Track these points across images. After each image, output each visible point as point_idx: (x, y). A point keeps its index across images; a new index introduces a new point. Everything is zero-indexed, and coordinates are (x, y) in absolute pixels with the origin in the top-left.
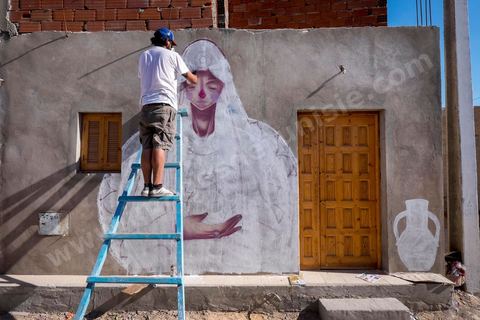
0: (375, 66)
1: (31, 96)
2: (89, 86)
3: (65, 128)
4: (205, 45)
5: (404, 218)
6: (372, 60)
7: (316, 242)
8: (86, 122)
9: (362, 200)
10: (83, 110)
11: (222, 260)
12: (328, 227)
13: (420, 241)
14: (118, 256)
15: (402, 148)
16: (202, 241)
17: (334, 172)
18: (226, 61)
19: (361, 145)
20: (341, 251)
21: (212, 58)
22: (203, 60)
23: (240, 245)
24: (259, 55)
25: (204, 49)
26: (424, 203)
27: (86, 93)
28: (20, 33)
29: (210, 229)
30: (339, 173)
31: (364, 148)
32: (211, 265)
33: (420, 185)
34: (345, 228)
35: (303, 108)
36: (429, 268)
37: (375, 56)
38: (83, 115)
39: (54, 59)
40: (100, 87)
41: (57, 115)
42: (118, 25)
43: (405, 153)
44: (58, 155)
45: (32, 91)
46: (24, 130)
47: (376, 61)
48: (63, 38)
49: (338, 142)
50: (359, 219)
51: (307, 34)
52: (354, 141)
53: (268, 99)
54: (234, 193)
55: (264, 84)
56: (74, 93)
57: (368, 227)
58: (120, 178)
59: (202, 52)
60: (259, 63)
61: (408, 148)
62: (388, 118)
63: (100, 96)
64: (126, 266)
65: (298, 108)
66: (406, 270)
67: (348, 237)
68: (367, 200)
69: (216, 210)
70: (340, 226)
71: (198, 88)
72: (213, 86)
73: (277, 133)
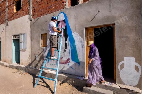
0: (111, 8)
2: (42, 28)
5: (123, 64)
13: (131, 74)
15: (123, 37)
16: (62, 64)
24: (74, 13)
26: (133, 59)
28: (33, 19)
29: (63, 61)
33: (131, 51)
35: (86, 27)
36: (135, 85)
37: (111, 4)
38: (42, 35)
40: (44, 28)
41: (38, 35)
42: (47, 13)
43: (124, 39)
45: (34, 31)
46: (34, 39)
47: (112, 6)
48: (38, 19)
51: (87, 3)
56: (40, 30)
60: (74, 15)
61: (126, 37)
63: (44, 30)
66: (123, 84)
69: (65, 56)
71: (61, 25)
72: (64, 24)
73: (79, 35)
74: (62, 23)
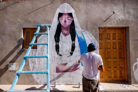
0: (125, 11)
1: (6, 22)
2: (26, 19)
3: (18, 33)
4: (66, 4)
5: (137, 65)
6: (124, 9)
7: (104, 73)
8: (25, 32)
9: (120, 58)
10: (24, 27)
11: (73, 80)
12: (108, 68)
14: (36, 78)
15: (135, 40)
17: (110, 49)
18: (73, 10)
19: (119, 39)
20: (113, 76)
21: (69, 9)
22: (66, 10)
23: (79, 74)
24: (85, 8)
25: (66, 6)
27: (25, 21)
28: (3, 1)
30: (112, 49)
31: (120, 40)
32: (69, 81)
34: (114, 68)
38: (24, 29)
39: (14, 9)
40: (30, 19)
41: (15, 29)
43: (136, 42)
44: (15, 43)
45: (6, 21)
46: (4, 34)
47: (126, 10)
48: (18, 2)
49: (111, 38)
50: (119, 65)
51: (102, 1)
52: (117, 38)
53: (88, 23)
54: (77, 56)
55: (87, 18)
56: (21, 21)
57: (122, 68)
58: (37, 51)
59: (65, 7)
60: (85, 11)
61: (137, 40)
62: (130, 30)
63: (30, 22)
64: (39, 82)
65: (99, 26)
67: (115, 71)
68: (121, 58)
69: (70, 62)
70: (112, 67)
71: (64, 19)
72: (69, 18)
73: (92, 35)
74: (67, 16)
